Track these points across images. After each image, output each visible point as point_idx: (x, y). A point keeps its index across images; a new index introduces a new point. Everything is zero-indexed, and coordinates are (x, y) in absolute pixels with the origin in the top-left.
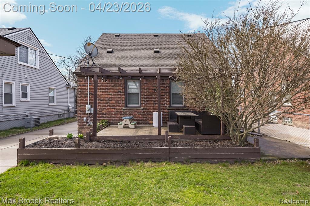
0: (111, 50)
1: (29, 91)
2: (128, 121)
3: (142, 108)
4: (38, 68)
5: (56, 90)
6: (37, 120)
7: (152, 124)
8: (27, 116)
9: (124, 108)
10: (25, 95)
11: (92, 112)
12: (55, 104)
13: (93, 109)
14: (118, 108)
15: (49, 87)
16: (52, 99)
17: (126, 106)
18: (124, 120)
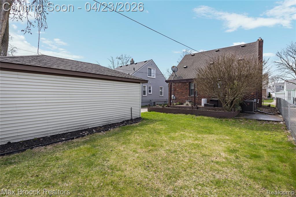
0: (186, 66)
1: (151, 89)
2: (188, 102)
3: (198, 97)
4: (155, 78)
5: (163, 88)
6: (154, 103)
7: (201, 105)
8: (151, 101)
9: (188, 97)
10: (150, 91)
11: (175, 98)
12: (163, 95)
13: (175, 97)
14: (186, 97)
15: (160, 87)
16: (161, 93)
17: (190, 95)
18: (186, 102)
